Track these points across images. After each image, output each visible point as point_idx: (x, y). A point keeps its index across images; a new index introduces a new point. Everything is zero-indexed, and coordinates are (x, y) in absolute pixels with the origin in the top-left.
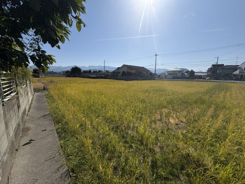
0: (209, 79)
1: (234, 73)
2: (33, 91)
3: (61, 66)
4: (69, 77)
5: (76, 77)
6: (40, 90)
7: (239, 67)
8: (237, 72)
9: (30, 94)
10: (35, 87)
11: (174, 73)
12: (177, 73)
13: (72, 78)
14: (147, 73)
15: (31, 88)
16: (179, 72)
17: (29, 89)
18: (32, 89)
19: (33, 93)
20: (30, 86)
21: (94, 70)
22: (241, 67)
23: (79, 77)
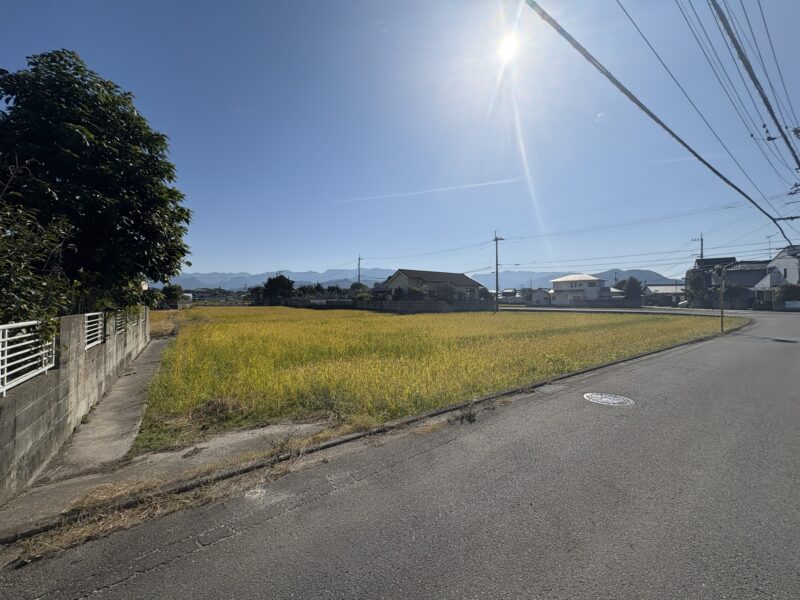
0: (687, 306)
1: (759, 286)
2: (148, 337)
3: (245, 273)
4: (258, 305)
5: (278, 304)
6: (163, 335)
7: (769, 265)
8: (765, 284)
9: (141, 338)
10: (156, 330)
11: (574, 288)
12: (585, 286)
13: (266, 308)
14: (472, 291)
15: (144, 330)
16: (591, 283)
17: (140, 330)
18: (148, 332)
19: (148, 340)
20: (144, 326)
21: (332, 285)
22: (774, 268)
23: (286, 305)
